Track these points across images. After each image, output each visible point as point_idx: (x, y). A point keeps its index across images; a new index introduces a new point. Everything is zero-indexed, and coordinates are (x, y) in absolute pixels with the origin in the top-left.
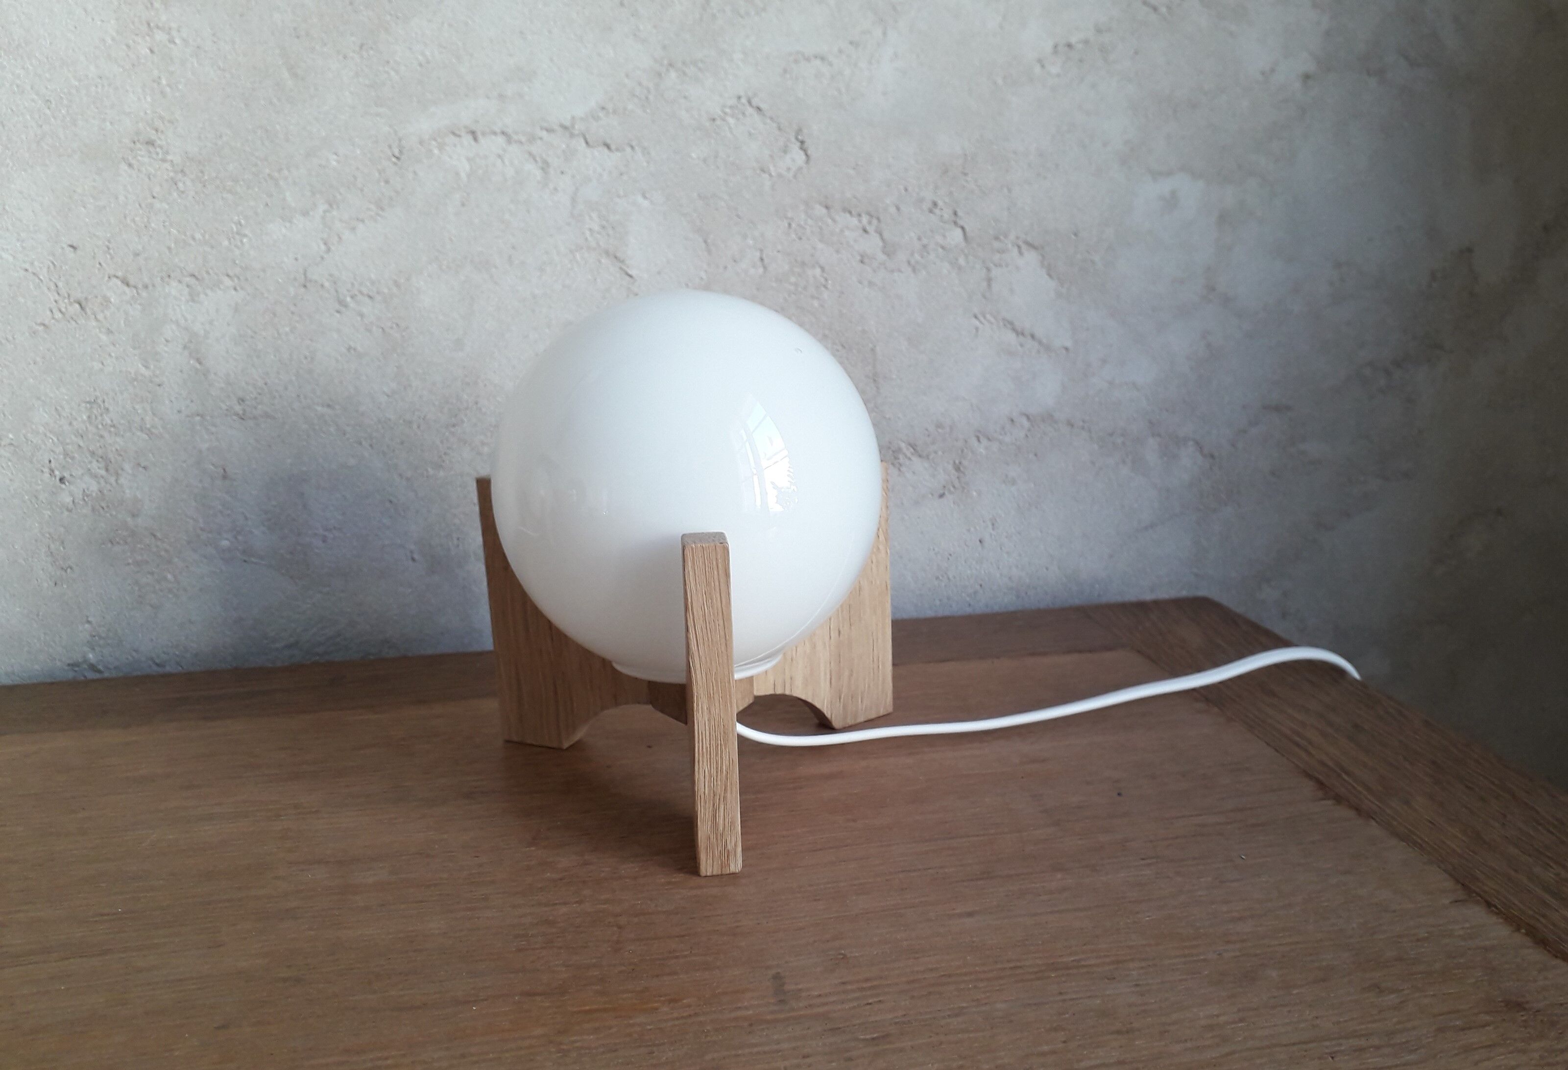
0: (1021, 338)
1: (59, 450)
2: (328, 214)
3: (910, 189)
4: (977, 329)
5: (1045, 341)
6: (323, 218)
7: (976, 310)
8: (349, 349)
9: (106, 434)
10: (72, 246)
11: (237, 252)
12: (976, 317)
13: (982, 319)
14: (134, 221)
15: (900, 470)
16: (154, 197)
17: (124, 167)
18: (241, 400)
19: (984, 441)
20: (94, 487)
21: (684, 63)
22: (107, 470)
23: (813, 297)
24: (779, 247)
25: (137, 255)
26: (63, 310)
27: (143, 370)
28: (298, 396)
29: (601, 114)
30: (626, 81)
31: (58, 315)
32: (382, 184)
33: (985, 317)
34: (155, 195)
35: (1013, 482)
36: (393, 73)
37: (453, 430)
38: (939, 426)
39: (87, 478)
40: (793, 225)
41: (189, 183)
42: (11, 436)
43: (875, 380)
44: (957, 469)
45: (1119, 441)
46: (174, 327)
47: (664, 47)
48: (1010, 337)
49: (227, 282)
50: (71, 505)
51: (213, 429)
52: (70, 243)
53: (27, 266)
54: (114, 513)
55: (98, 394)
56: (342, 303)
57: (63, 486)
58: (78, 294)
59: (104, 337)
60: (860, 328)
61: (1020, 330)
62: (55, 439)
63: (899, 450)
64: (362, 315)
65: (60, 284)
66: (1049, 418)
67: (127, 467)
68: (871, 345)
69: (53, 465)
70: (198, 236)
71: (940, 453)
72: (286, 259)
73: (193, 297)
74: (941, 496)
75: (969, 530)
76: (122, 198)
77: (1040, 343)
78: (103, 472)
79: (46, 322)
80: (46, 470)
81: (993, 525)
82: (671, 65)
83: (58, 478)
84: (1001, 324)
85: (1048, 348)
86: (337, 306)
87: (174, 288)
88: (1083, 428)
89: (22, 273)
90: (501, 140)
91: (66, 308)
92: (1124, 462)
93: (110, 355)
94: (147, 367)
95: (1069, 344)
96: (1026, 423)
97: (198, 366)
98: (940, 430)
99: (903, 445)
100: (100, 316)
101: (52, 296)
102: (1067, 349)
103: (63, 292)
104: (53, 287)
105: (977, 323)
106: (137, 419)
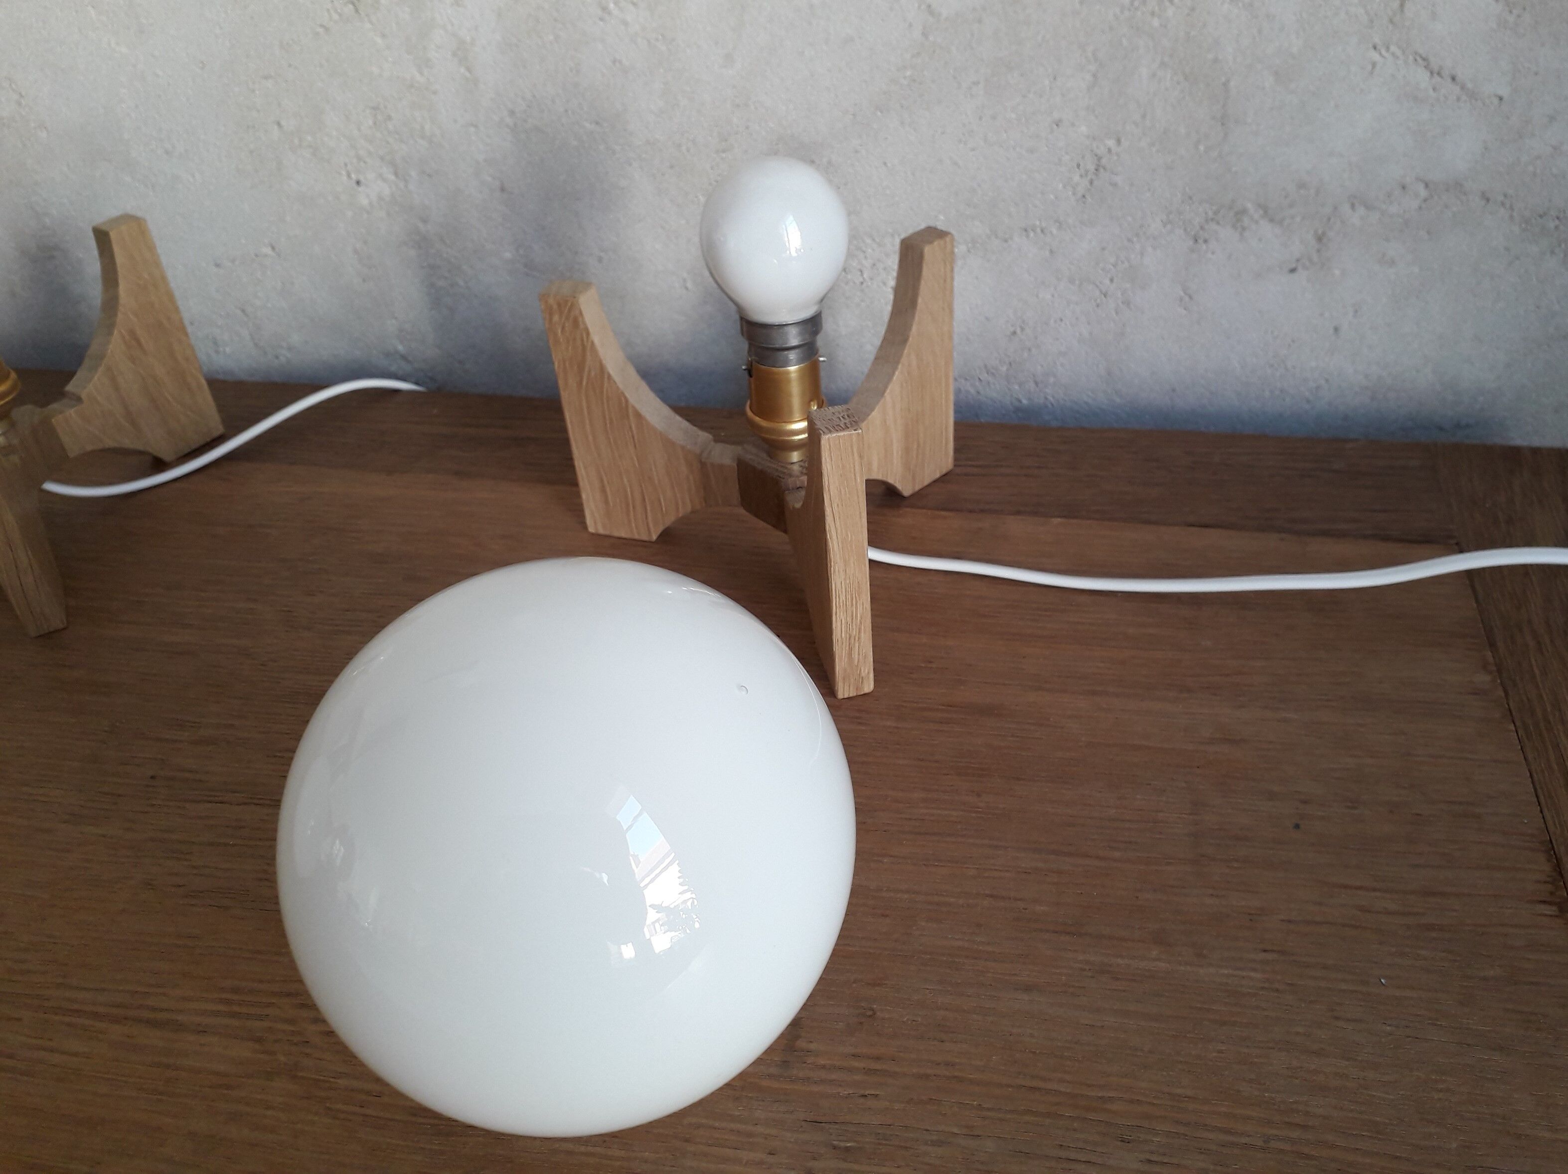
0: (1437, 79)
1: (352, 153)
4: (1374, 65)
5: (1470, 85)
7: (1377, 40)
8: (614, 61)
9: (391, 141)
12: (1375, 48)
13: (1383, 52)
15: (1241, 234)
18: (512, 113)
19: (1361, 211)
20: (387, 192)
22: (396, 175)
23: (1153, 14)
27: (418, 76)
28: (566, 111)
31: (336, 17)
33: (1388, 49)
35: (1392, 263)
37: (724, 155)
38: (1302, 185)
39: (380, 182)
43: (1223, 124)
44: (1320, 239)
45: (1552, 225)
46: (442, 32)
48: (1422, 77)
50: (369, 208)
51: (488, 140)
55: (380, 100)
57: (360, 189)
59: (379, 40)
60: (1210, 56)
61: (1436, 69)
62: (348, 144)
63: (1244, 211)
64: (625, 23)
66: (1457, 186)
67: (413, 173)
68: (1223, 79)
69: (349, 167)
71: (1298, 219)
74: (1293, 271)
75: (1322, 315)
77: (1463, 88)
78: (393, 177)
80: (343, 172)
81: (1356, 311)
83: (354, 181)
84: (1411, 58)
85: (1473, 96)
88: (1503, 204)
92: (1553, 252)
93: (386, 60)
94: (421, 74)
95: (1504, 92)
96: (1423, 193)
97: (468, 74)
98: (1302, 192)
99: (1249, 206)
102: (1501, 99)
105: (1375, 56)
106: (418, 127)
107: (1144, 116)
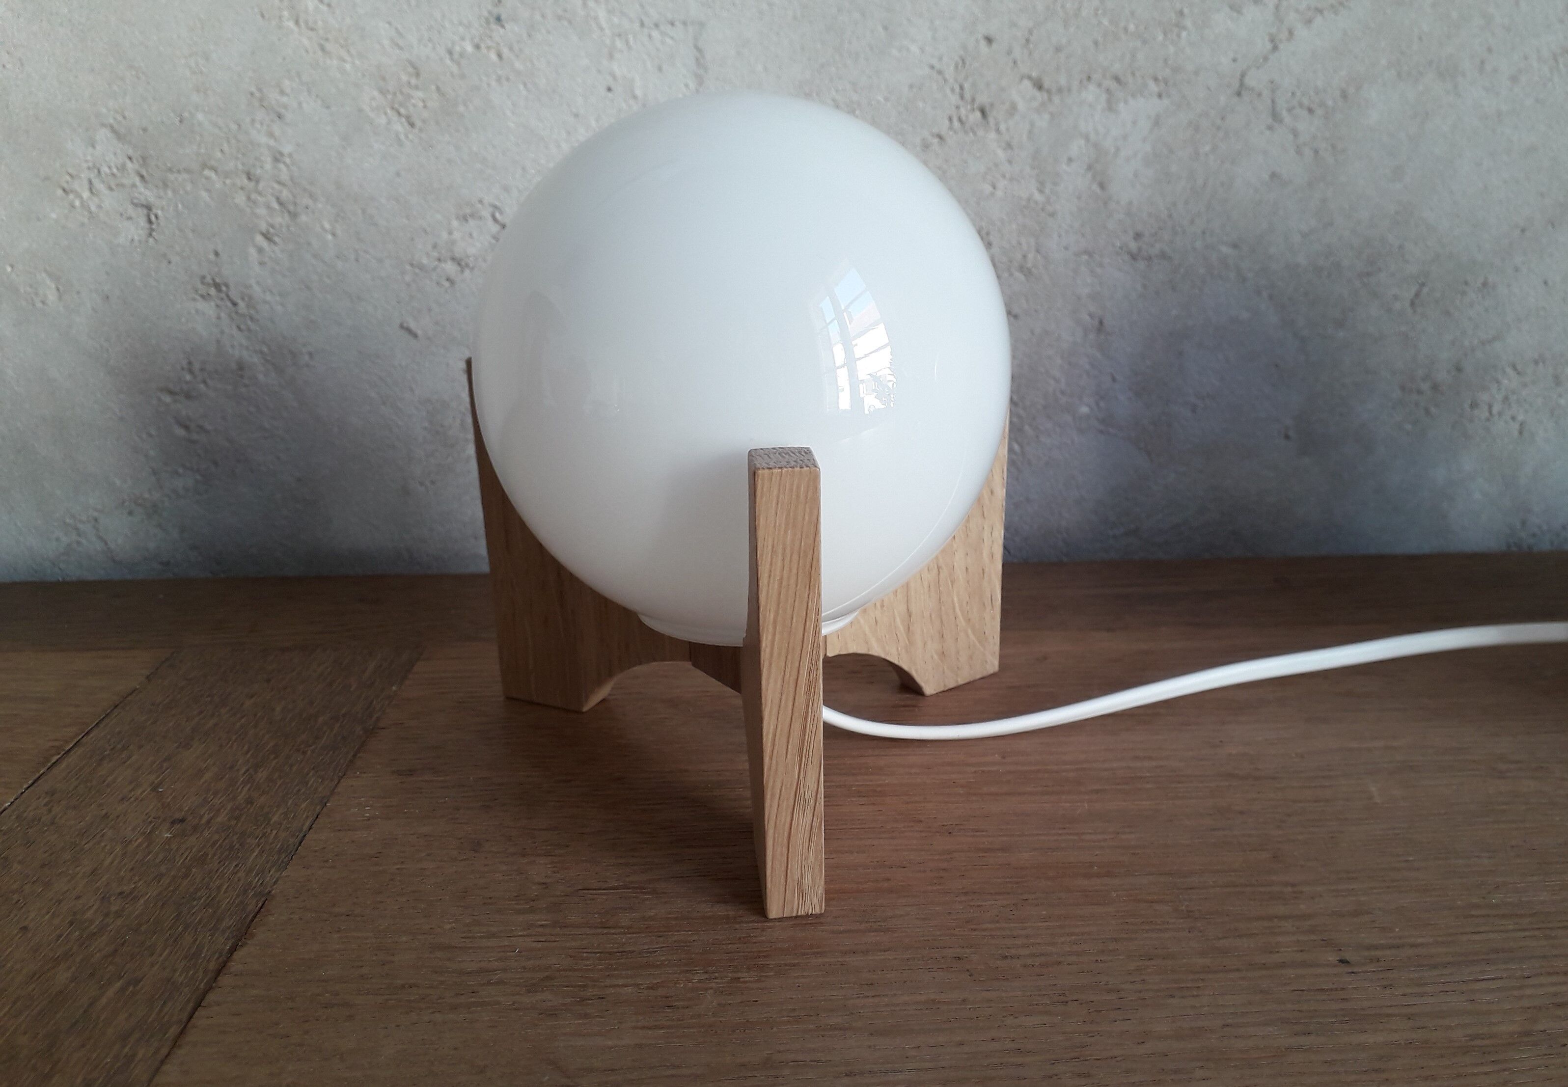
8: (1273, 175)
10: (987, 38)
11: (1172, 49)
18: (1139, 236)
25: (1058, 49)
26: (964, 118)
27: (1038, 196)
28: (1204, 233)
31: (956, 124)
37: (1365, 280)
46: (1082, 142)
49: (1153, 87)
51: (1099, 270)
52: (987, 34)
53: (934, 62)
56: (1275, 116)
58: (983, 99)
59: (1000, 153)
64: (1295, 133)
65: (967, 86)
70: (1132, 27)
72: (1223, 60)
73: (1110, 107)
79: (943, 133)
86: (1270, 121)
87: (1091, 93)
89: (927, 70)
91: (967, 116)
93: (1004, 176)
94: (1041, 191)
97: (1098, 190)
100: (1003, 127)
101: (954, 99)
103: (968, 95)
104: (957, 89)
106: (1019, 256)
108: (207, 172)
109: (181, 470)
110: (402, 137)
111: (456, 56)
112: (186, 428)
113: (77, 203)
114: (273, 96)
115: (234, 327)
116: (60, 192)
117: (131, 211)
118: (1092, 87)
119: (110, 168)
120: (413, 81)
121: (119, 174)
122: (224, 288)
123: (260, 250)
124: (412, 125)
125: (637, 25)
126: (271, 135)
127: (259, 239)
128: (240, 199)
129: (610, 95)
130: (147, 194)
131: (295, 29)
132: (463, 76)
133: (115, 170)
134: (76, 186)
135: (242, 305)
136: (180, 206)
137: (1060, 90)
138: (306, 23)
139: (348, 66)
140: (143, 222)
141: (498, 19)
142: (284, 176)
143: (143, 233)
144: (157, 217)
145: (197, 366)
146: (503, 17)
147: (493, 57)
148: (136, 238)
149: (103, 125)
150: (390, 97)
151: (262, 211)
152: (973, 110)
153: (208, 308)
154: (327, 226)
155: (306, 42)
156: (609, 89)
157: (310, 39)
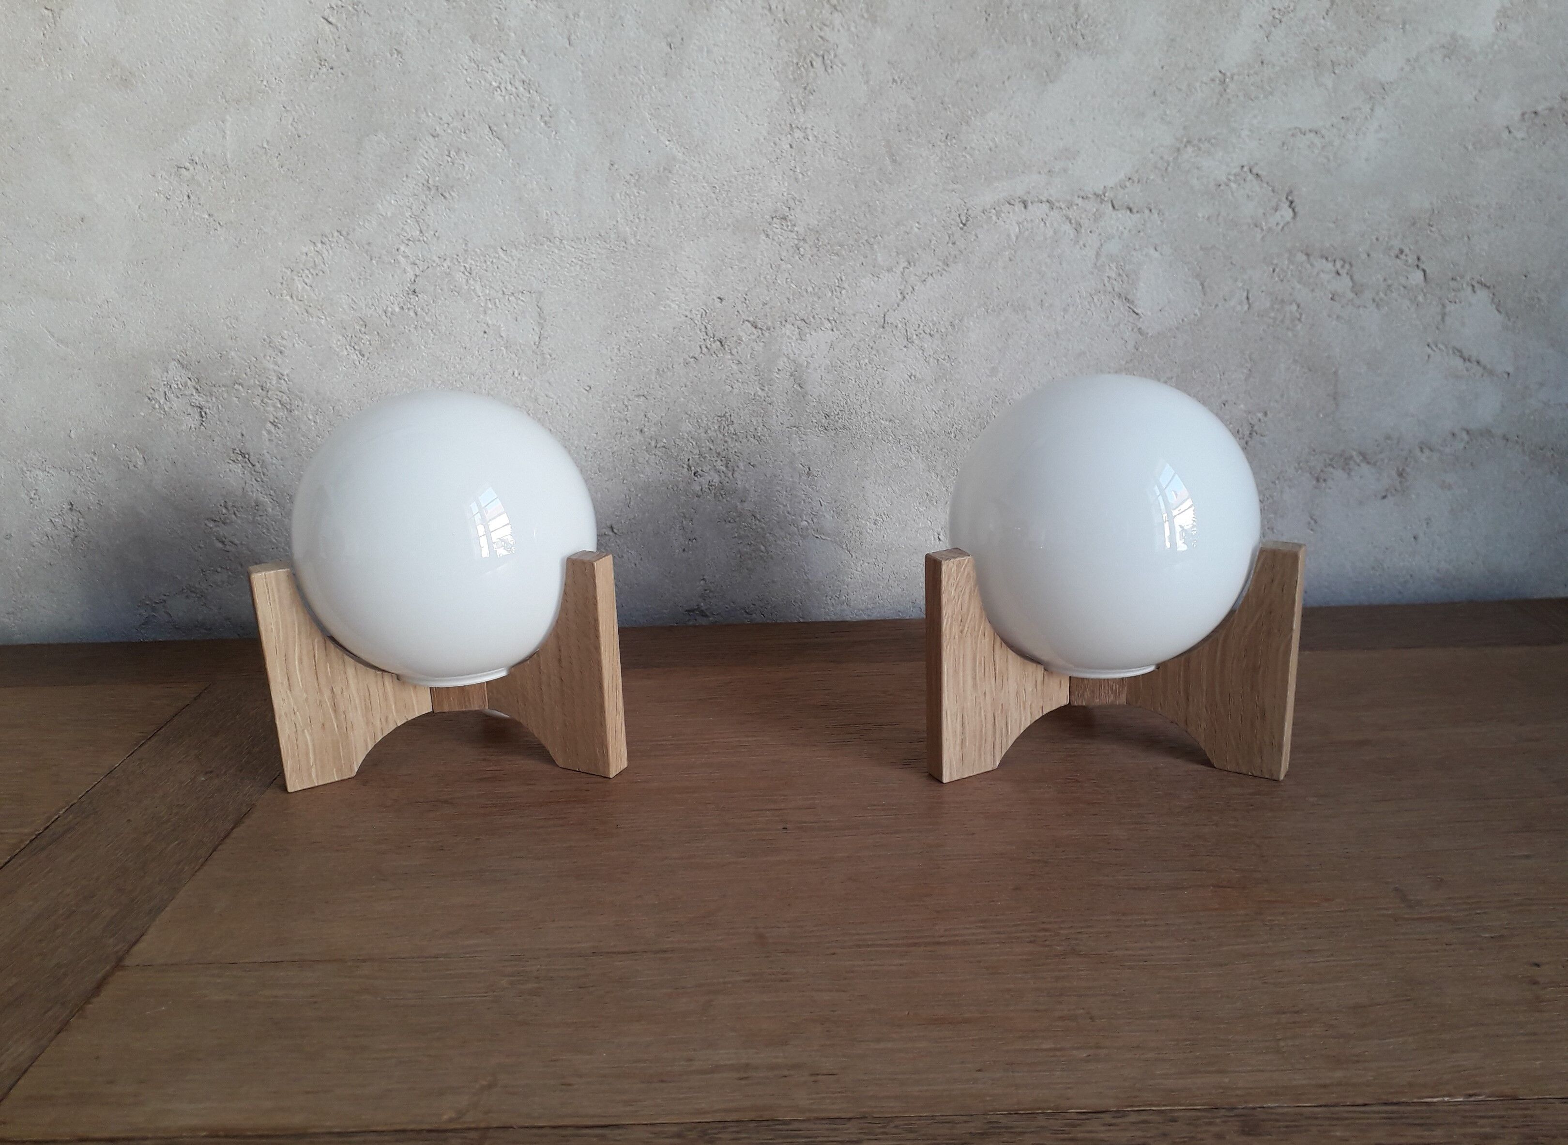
0: (1468, 364)
1: (696, 451)
2: (907, 270)
3: (1381, 239)
4: (1429, 356)
5: (1489, 366)
6: (902, 273)
7: (1429, 340)
8: (911, 376)
9: (729, 440)
10: (719, 298)
11: (837, 301)
12: (1428, 345)
13: (1434, 348)
14: (765, 278)
15: (1349, 474)
16: (782, 260)
17: (763, 237)
18: (827, 416)
19: (1426, 451)
20: (717, 479)
21: (1200, 140)
22: (727, 467)
23: (1288, 329)
24: (1264, 288)
25: (765, 304)
26: (709, 346)
27: (760, 392)
29: (1128, 184)
30: (1151, 156)
31: (705, 350)
32: (950, 245)
33: (1436, 346)
34: (783, 258)
35: (1450, 487)
36: (968, 157)
38: (1388, 437)
39: (712, 473)
40: (1277, 270)
41: (808, 248)
42: (665, 441)
43: (1335, 399)
44: (1400, 475)
45: (1549, 454)
46: (786, 360)
47: (1185, 128)
48: (1458, 363)
49: (829, 326)
50: (700, 493)
52: (719, 296)
53: (687, 313)
54: (729, 499)
55: (727, 410)
56: (908, 339)
57: (696, 479)
58: (720, 335)
59: (734, 367)
60: (1326, 354)
61: (1467, 357)
62: (694, 443)
63: (1351, 457)
64: (922, 349)
65: (709, 327)
66: (1487, 433)
67: (741, 464)
68: (1334, 369)
69: (691, 462)
70: (810, 289)
71: (1386, 461)
72: (871, 306)
73: (801, 337)
74: (1384, 497)
75: (1405, 528)
76: (759, 261)
77: (1485, 368)
78: (724, 469)
79: (696, 356)
80: (685, 466)
81: (1428, 524)
82: (1189, 142)
83: (693, 472)
84: (1451, 352)
85: (1491, 373)
86: (905, 343)
87: (788, 330)
88: (1517, 442)
89: (683, 318)
90: (1045, 207)
91: (711, 345)
92: (1551, 473)
93: (738, 381)
94: (763, 390)
95: (1510, 369)
96: (1465, 437)
97: (799, 389)
98: (1389, 442)
99: (1354, 453)
100: (734, 352)
101: (702, 335)
102: (1509, 374)
103: (710, 334)
104: (703, 330)
105: (1429, 351)
106: (752, 429)
107: (1282, 396)
108: (236, 386)
109: (219, 569)
110: (357, 363)
111: (389, 314)
112: (223, 542)
113: (157, 406)
114: (277, 340)
115: (253, 480)
116: (146, 400)
117: (190, 410)
118: (788, 326)
119: (177, 384)
120: (363, 329)
121: (183, 388)
122: (247, 456)
123: (269, 432)
124: (363, 355)
125: (500, 294)
126: (276, 364)
127: (269, 425)
128: (257, 402)
129: (486, 336)
130: (199, 399)
131: (291, 301)
132: (393, 326)
133: (180, 386)
134: (156, 396)
135: (258, 465)
136: (220, 406)
137: (768, 329)
138: (297, 297)
139: (323, 322)
140: (197, 417)
141: (414, 292)
142: (284, 387)
143: (198, 423)
144: (205, 413)
145: (230, 504)
146: (417, 290)
147: (412, 314)
148: (193, 426)
149: (173, 359)
150: (348, 339)
151: (271, 409)
152: (714, 341)
153: (237, 468)
154: (311, 417)
155: (296, 307)
156: (485, 332)
157: (299, 306)
